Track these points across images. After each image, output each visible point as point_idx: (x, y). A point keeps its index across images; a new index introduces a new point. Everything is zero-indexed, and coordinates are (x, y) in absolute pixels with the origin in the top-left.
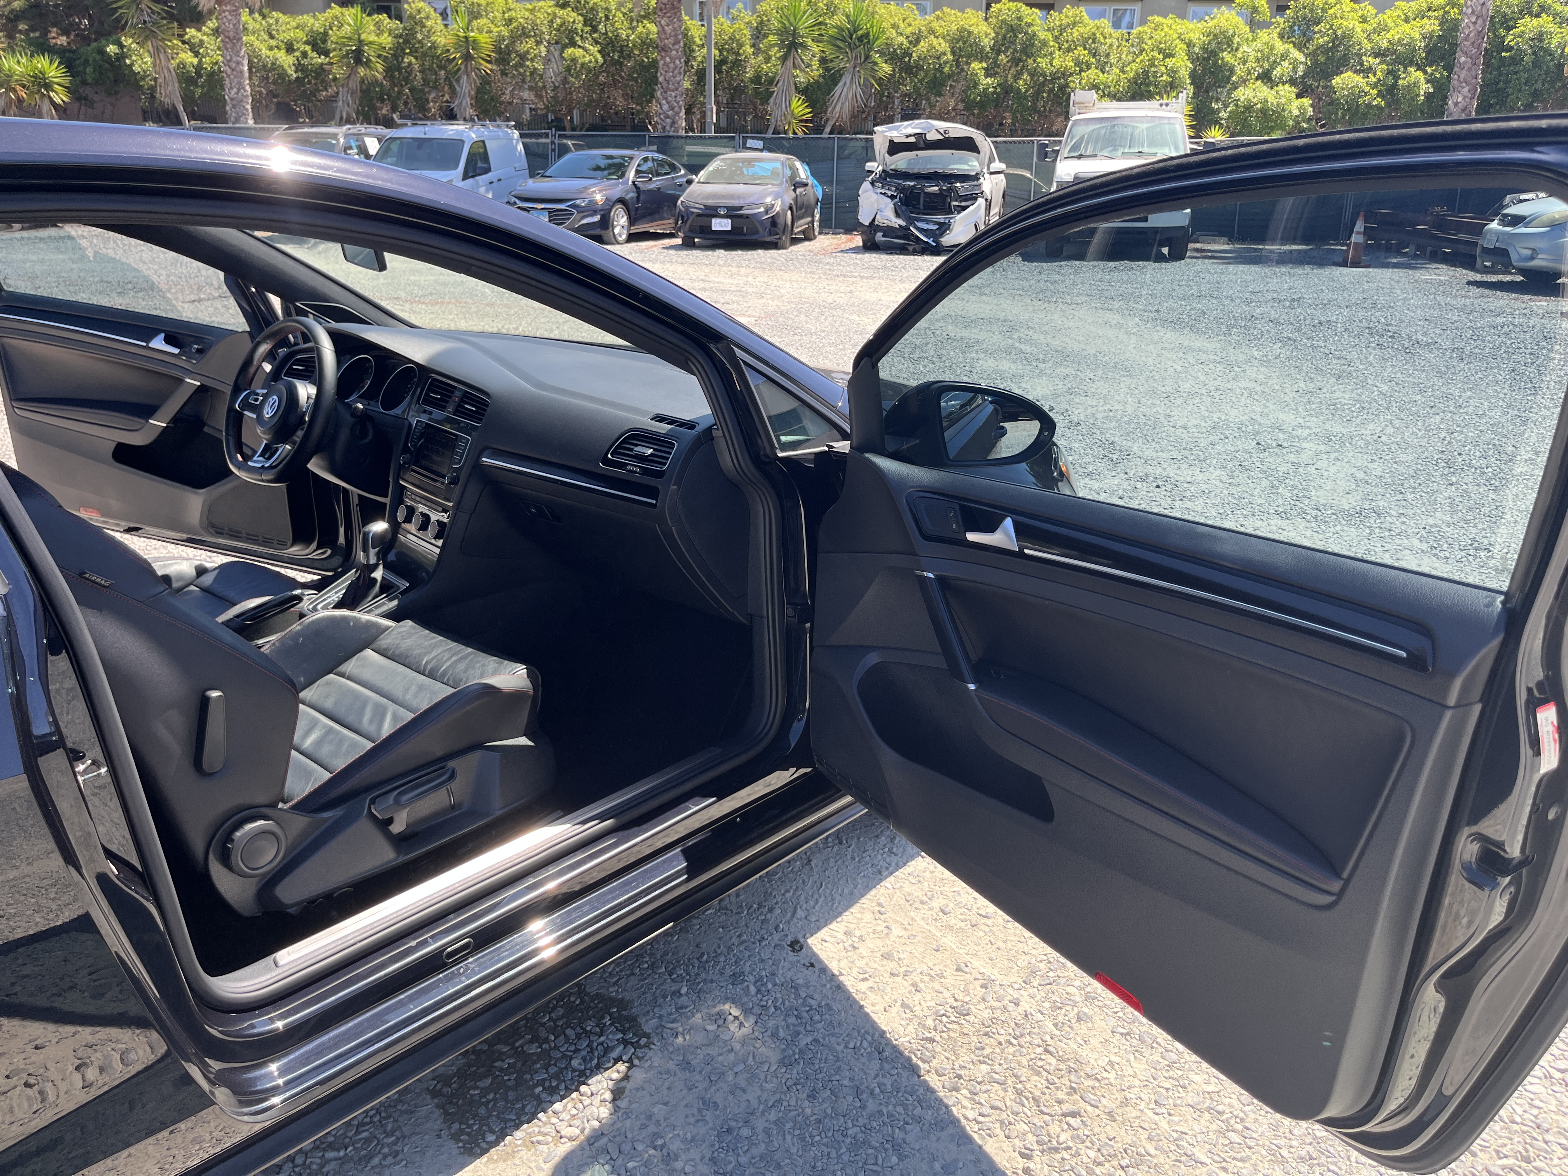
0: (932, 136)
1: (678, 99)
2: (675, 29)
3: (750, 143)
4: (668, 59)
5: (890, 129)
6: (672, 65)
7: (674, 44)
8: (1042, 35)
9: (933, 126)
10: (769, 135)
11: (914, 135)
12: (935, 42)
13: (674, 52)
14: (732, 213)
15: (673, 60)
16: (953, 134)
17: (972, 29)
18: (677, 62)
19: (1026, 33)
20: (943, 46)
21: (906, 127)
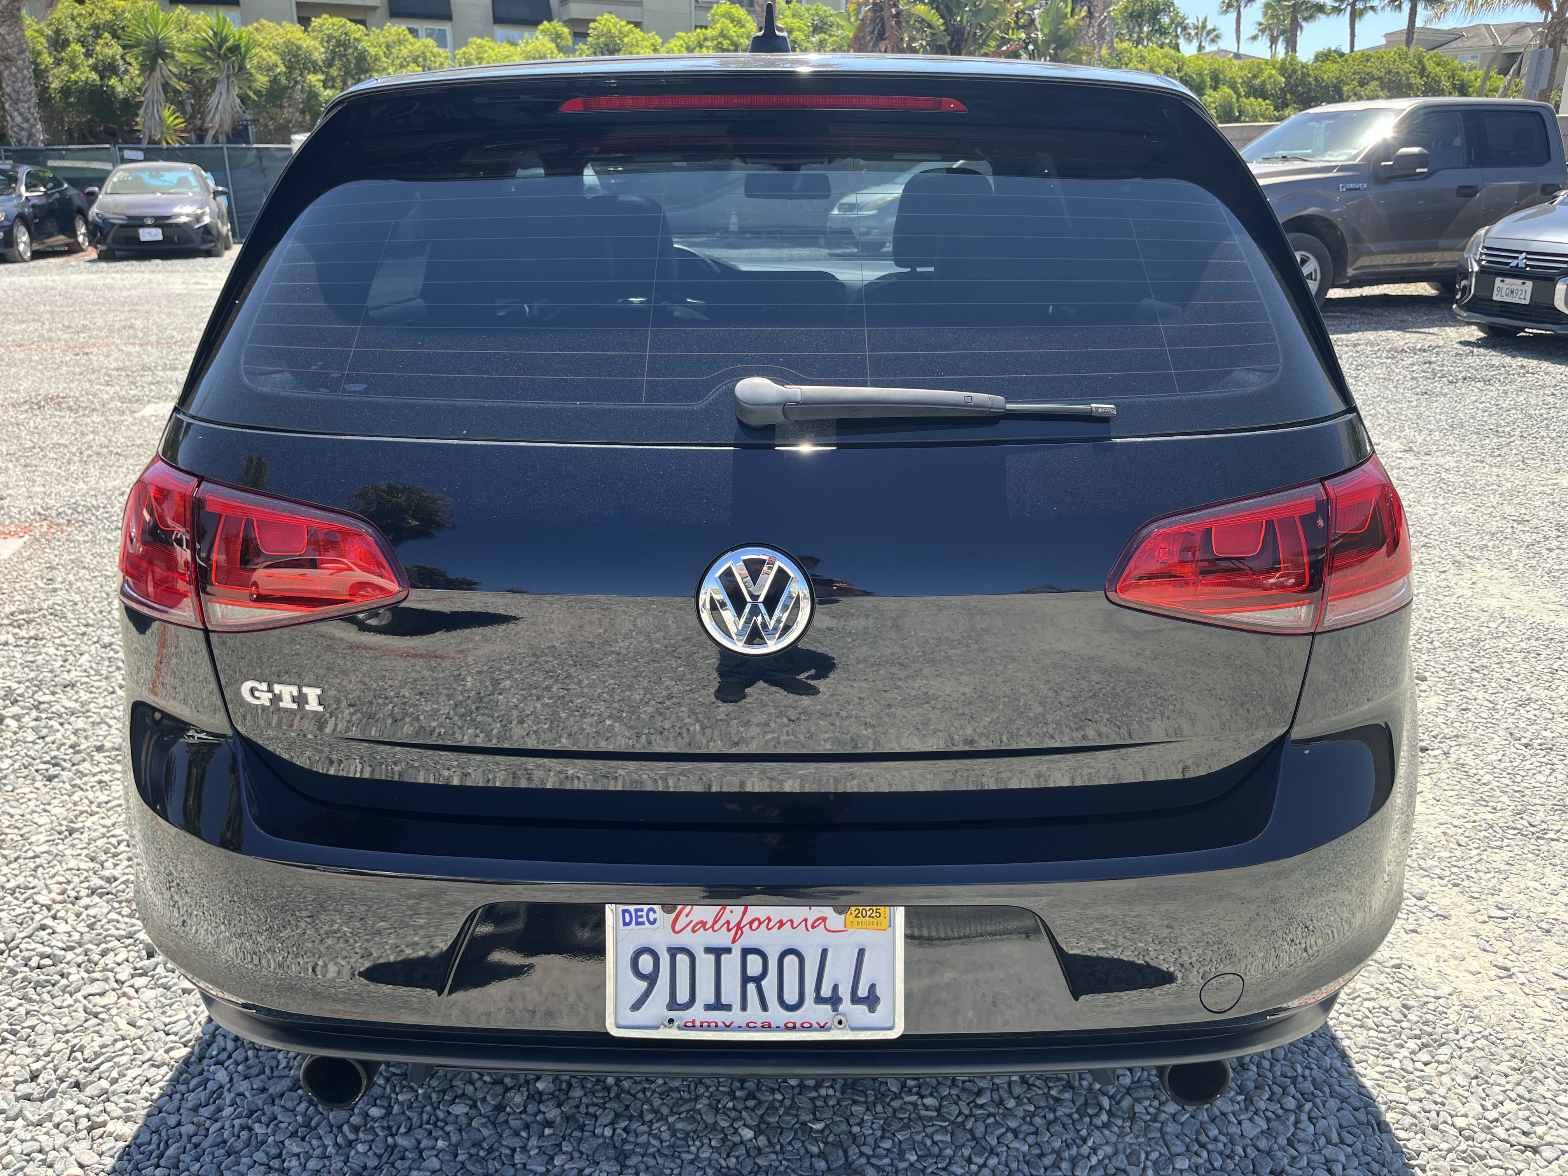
1: (32, 109)
2: (17, 39)
3: (128, 154)
4: (14, 70)
6: (19, 76)
7: (19, 54)
8: (372, 51)
10: (144, 145)
12: (265, 54)
13: (20, 62)
14: (160, 222)
15: (20, 70)
17: (299, 43)
18: (25, 72)
19: (356, 48)
20: (272, 57)
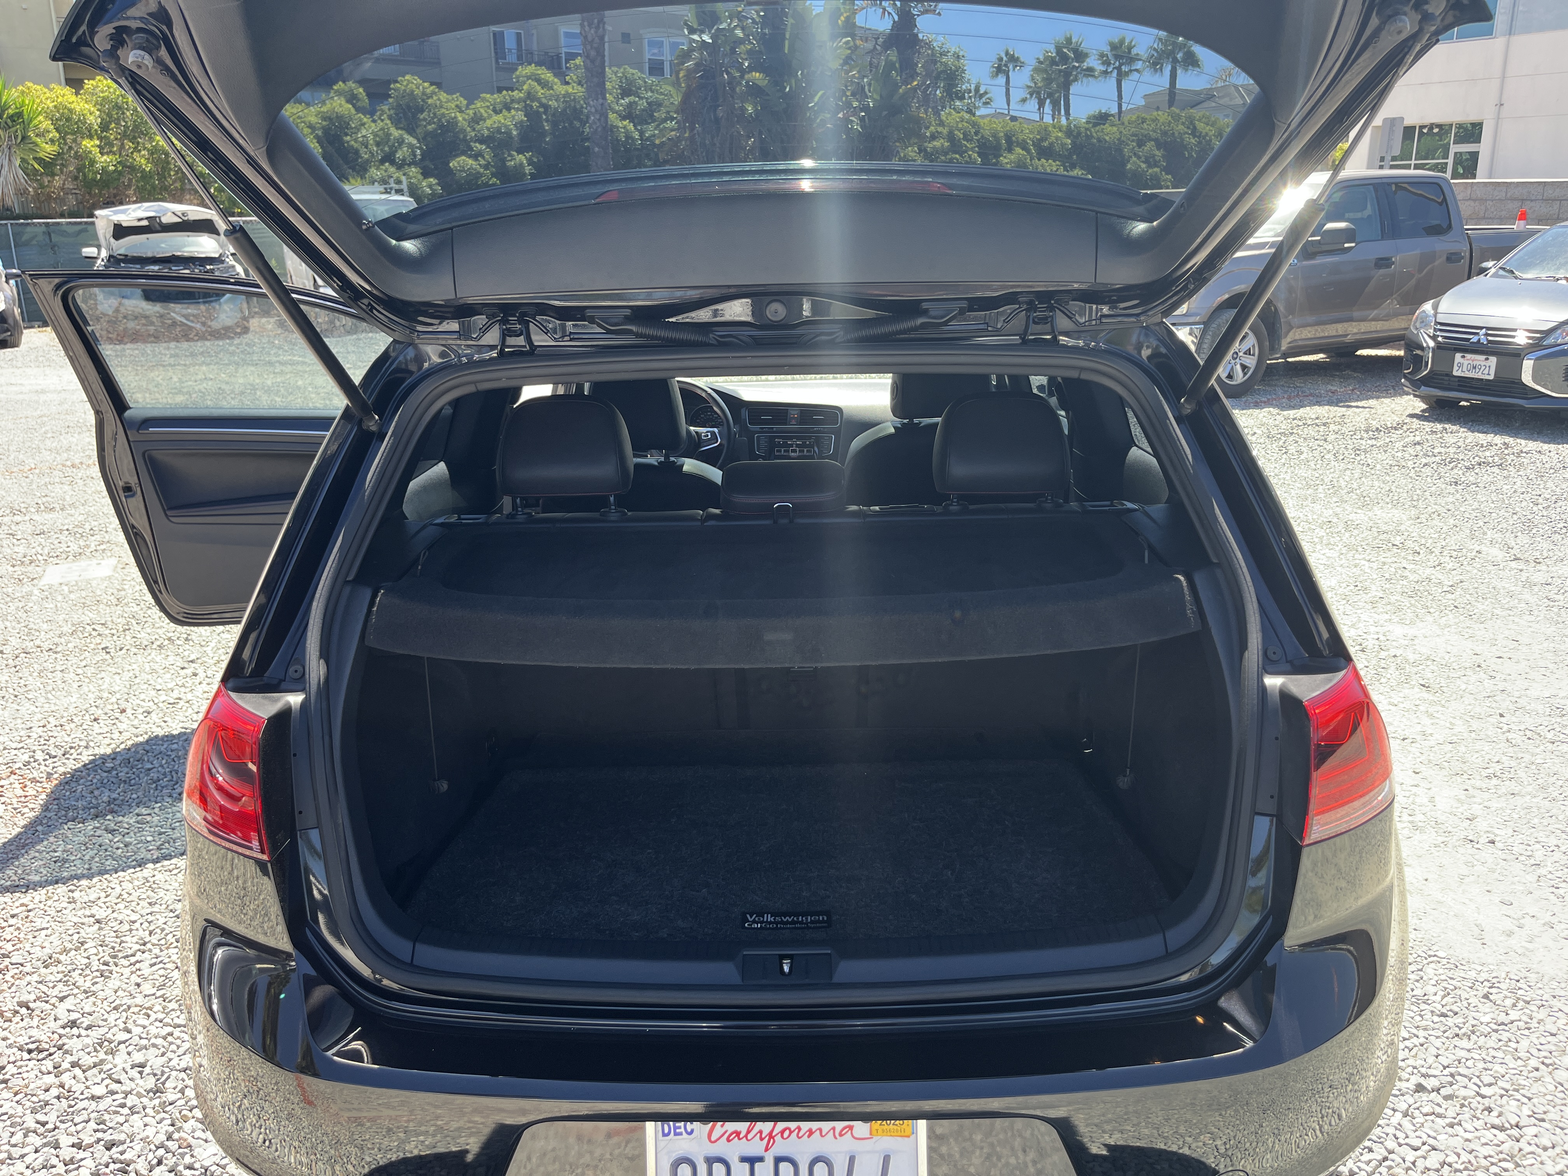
0: (168, 219)
5: (115, 213)
9: (167, 210)
11: (147, 218)
16: (192, 217)
17: (71, 106)
21: (134, 210)
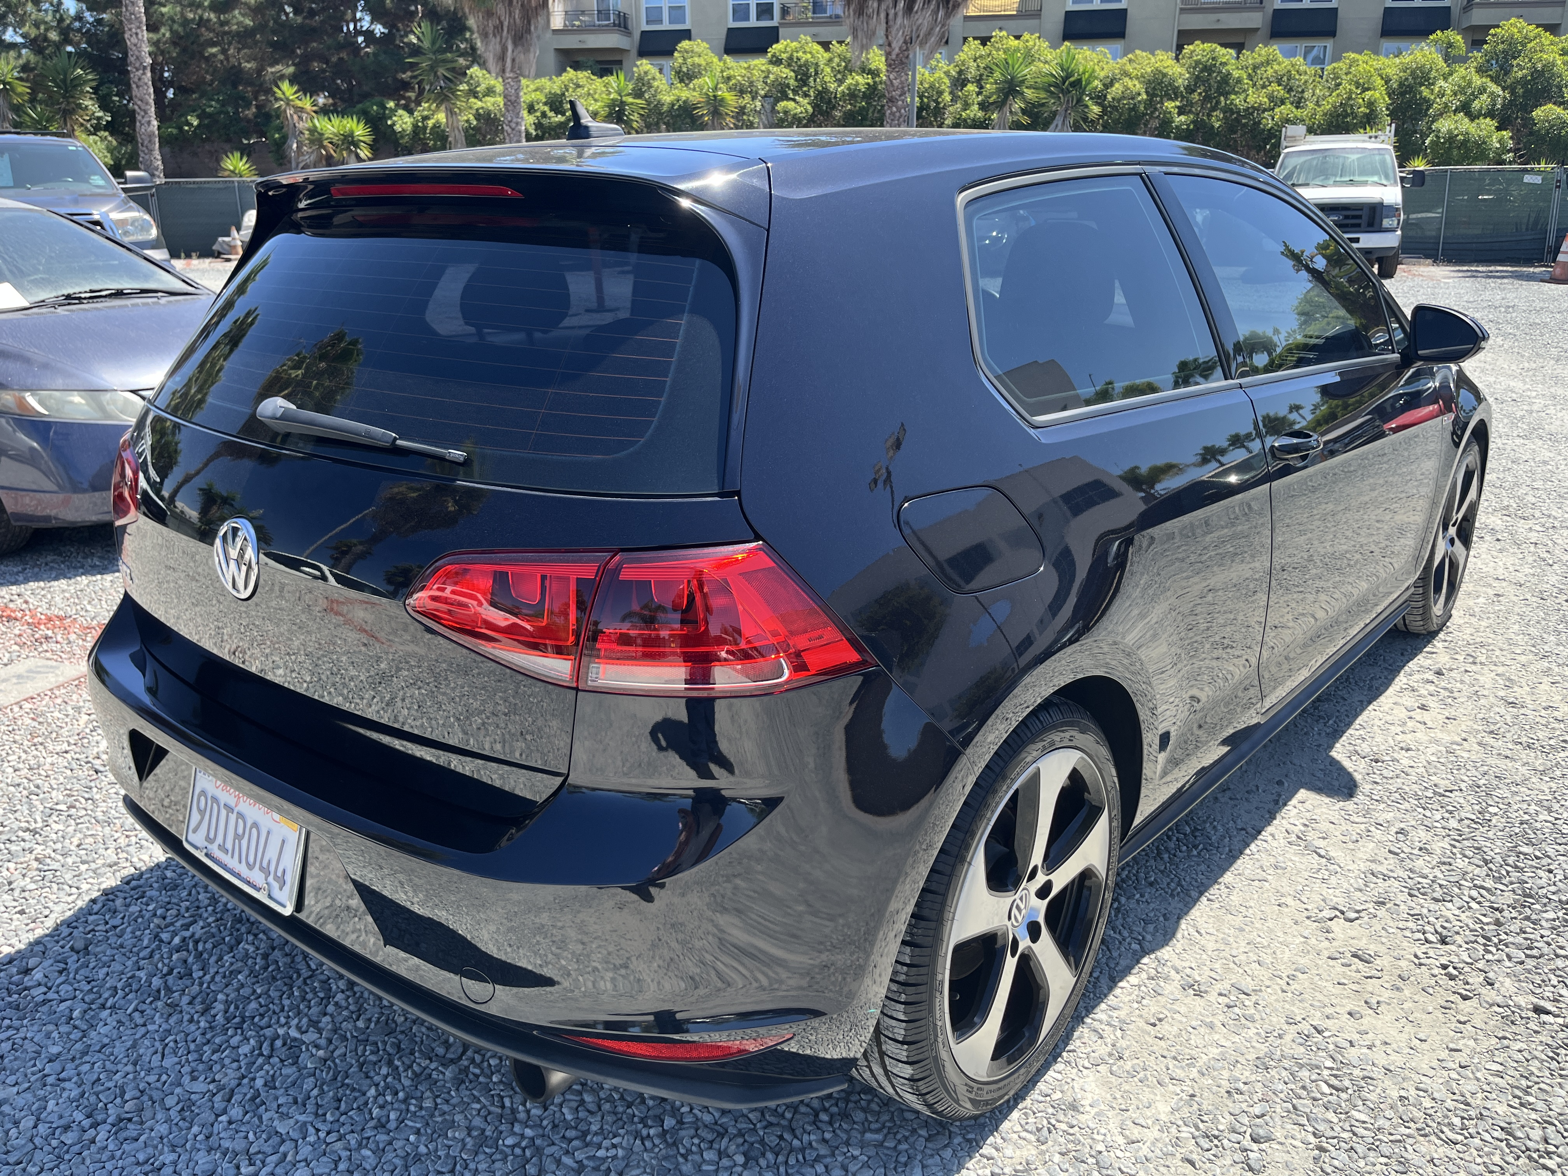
7: (900, 96)
8: (1236, 74)
12: (1130, 84)
13: (900, 103)
15: (899, 110)
17: (1165, 71)
18: (903, 111)
19: (1220, 72)
20: (1136, 86)
